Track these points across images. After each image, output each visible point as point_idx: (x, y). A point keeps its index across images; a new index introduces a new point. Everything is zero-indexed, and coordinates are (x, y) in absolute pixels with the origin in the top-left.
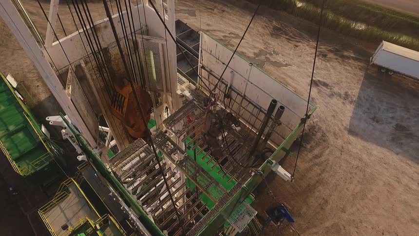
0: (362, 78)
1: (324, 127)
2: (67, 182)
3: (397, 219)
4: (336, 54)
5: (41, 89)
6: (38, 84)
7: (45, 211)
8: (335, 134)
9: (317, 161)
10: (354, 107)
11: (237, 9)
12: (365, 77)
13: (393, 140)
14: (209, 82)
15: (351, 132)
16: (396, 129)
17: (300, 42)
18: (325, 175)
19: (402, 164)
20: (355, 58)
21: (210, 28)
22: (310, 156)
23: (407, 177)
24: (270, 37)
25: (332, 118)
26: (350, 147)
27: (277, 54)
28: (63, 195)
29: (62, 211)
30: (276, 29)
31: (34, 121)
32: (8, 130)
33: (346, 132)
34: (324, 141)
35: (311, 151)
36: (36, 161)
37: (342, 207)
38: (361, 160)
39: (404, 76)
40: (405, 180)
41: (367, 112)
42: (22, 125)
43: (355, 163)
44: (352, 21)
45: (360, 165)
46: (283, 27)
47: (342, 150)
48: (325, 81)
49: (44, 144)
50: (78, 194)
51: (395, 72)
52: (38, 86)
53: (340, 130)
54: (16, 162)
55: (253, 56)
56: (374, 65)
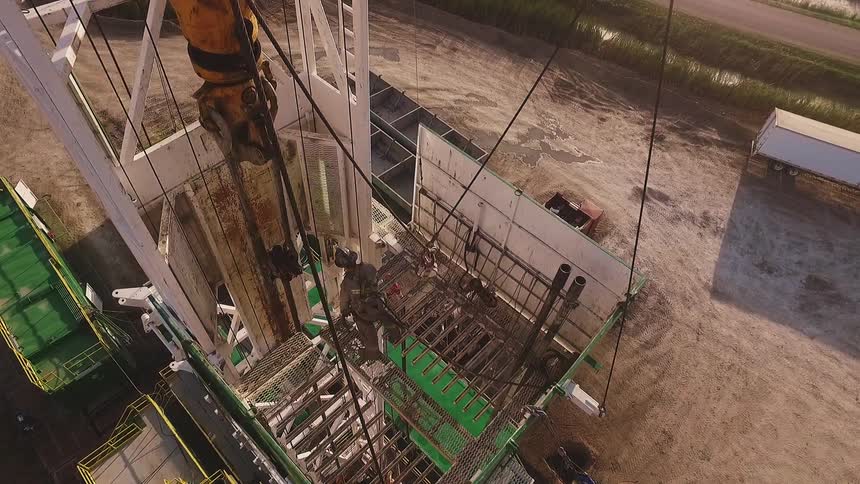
0: (737, 184)
1: (662, 285)
2: (138, 403)
3: (816, 472)
4: (682, 136)
5: (85, 211)
6: (80, 199)
7: (92, 465)
8: (685, 299)
9: (649, 353)
10: (721, 242)
11: (481, 46)
12: (741, 181)
13: (802, 308)
14: (435, 219)
15: (717, 293)
16: (808, 287)
17: (609, 111)
18: (666, 384)
19: (823, 358)
20: (723, 142)
21: (428, 84)
22: (635, 344)
23: (832, 385)
24: (548, 102)
25: (679, 265)
26: (715, 324)
27: (565, 136)
28: (129, 430)
29: (128, 465)
30: (560, 84)
31: (70, 276)
32: (16, 295)
33: (707, 295)
34: (662, 313)
35: (635, 334)
36: (74, 361)
37: (702, 449)
38: (737, 351)
39: (819, 178)
40: (830, 392)
41: (748, 252)
42: (46, 285)
43: (728, 357)
44: (714, 69)
45: (736, 360)
46: (575, 81)
47: (699, 331)
48: (662, 189)
49: (92, 325)
50: (161, 428)
51: (802, 171)
52: (78, 205)
53: (694, 289)
54: (33, 363)
55: (517, 141)
56: (760, 157)
